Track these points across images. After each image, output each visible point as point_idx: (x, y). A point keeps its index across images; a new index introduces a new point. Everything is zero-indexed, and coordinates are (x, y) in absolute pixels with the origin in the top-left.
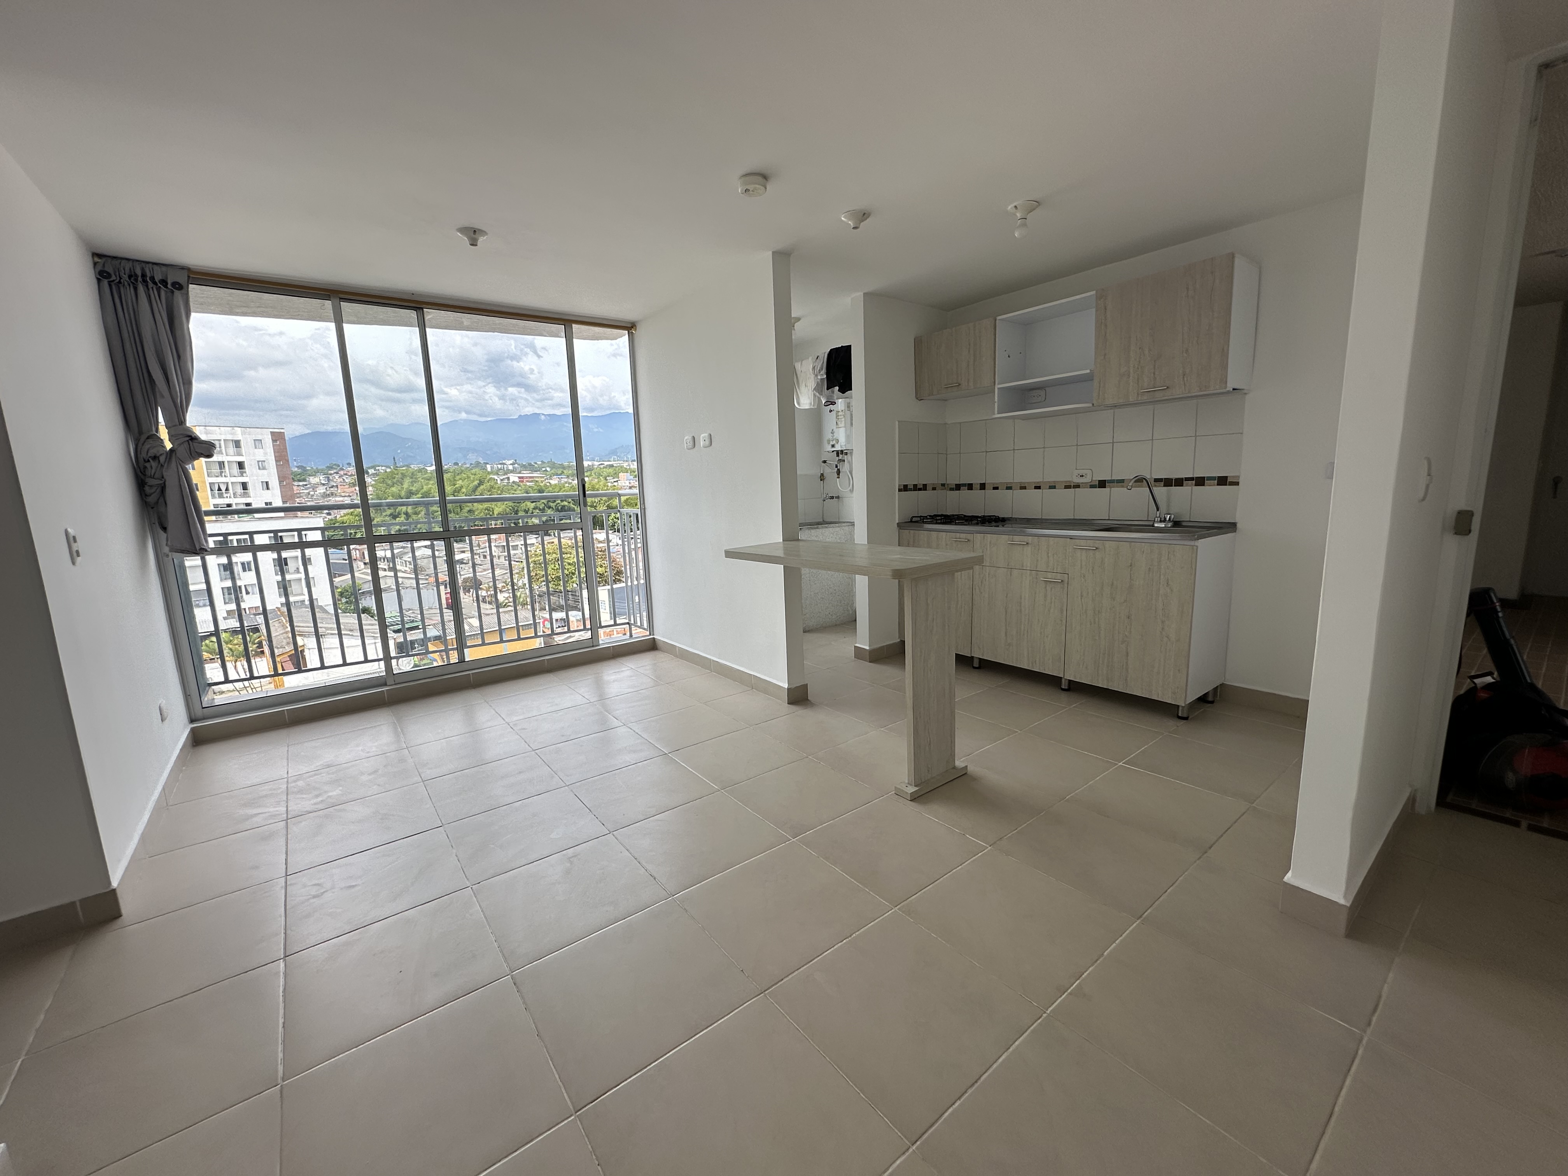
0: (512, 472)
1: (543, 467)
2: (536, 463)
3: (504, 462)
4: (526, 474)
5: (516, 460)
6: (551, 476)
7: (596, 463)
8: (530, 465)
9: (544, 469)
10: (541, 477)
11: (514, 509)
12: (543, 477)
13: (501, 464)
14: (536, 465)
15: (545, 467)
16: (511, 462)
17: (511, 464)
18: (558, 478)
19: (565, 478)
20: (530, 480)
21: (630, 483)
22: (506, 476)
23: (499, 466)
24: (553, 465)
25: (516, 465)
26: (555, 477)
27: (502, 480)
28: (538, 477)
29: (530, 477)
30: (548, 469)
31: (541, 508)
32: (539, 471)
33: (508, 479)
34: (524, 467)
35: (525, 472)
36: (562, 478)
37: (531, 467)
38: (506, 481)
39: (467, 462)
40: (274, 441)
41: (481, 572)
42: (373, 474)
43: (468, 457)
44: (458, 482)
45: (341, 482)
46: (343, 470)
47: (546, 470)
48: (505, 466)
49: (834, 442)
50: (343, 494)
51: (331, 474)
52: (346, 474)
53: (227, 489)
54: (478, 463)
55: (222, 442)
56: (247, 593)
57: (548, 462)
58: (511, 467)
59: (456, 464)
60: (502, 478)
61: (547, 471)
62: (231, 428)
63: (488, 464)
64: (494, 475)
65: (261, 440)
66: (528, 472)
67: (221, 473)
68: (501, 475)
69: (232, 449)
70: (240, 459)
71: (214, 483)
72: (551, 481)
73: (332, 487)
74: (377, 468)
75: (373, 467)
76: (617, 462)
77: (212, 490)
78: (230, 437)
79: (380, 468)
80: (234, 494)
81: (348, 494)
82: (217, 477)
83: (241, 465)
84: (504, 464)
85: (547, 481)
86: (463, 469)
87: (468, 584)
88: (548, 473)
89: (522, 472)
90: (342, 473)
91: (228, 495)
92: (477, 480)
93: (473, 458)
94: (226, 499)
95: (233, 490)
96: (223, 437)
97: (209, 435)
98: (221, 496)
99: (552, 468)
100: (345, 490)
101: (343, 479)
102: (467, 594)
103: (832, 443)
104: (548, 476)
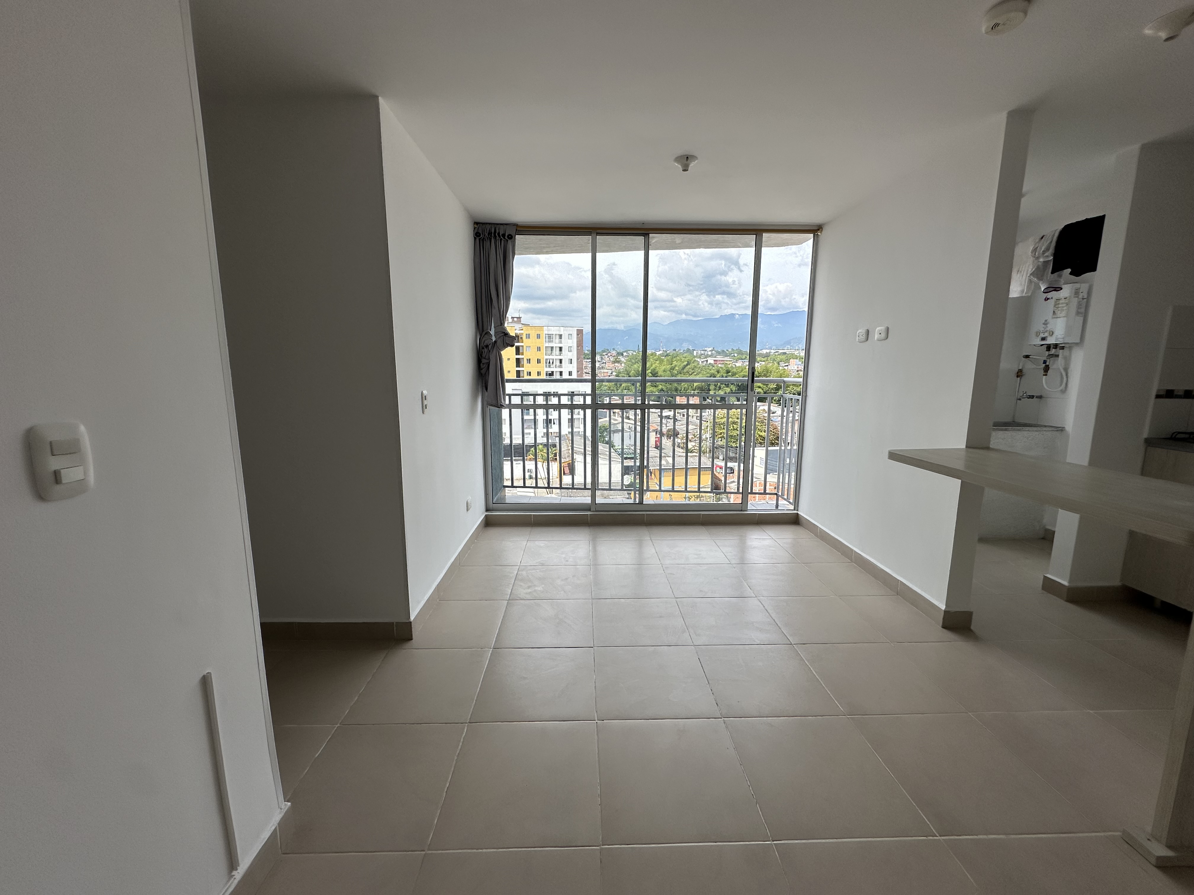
2: (728, 350)
3: (706, 349)
4: (719, 358)
5: (714, 348)
6: (737, 360)
7: (773, 351)
8: (723, 351)
9: (732, 355)
10: (729, 361)
12: (731, 361)
13: (703, 350)
14: (727, 352)
15: (734, 353)
16: (710, 349)
17: (710, 351)
18: (742, 362)
20: (722, 362)
22: (706, 359)
23: (702, 352)
24: (740, 353)
25: (714, 352)
26: (740, 361)
27: (702, 362)
28: (727, 361)
29: (722, 361)
30: (736, 355)
32: (729, 356)
33: (707, 361)
34: (719, 353)
36: (745, 362)
37: (723, 353)
39: (681, 349)
40: (578, 335)
41: (680, 426)
42: (625, 356)
44: (673, 363)
45: (608, 360)
46: (610, 353)
48: (706, 352)
49: (1046, 335)
50: (608, 368)
51: (603, 355)
52: (611, 355)
53: (553, 363)
54: (688, 350)
55: (554, 336)
56: (554, 424)
57: (737, 350)
58: (710, 353)
59: (675, 350)
60: (702, 361)
61: (735, 356)
62: (559, 327)
63: (695, 350)
64: (698, 358)
65: (571, 334)
66: (721, 357)
67: (551, 353)
68: (703, 359)
69: (558, 340)
70: (561, 345)
71: (547, 359)
72: (736, 364)
73: (603, 363)
74: (628, 352)
75: (626, 351)
76: (789, 351)
77: (546, 363)
78: (558, 333)
79: (630, 352)
80: (556, 366)
81: (610, 368)
82: (550, 355)
83: (561, 349)
84: (706, 350)
85: (733, 364)
86: (678, 353)
87: (670, 433)
88: (735, 358)
89: (717, 357)
90: (609, 354)
91: (553, 366)
92: (686, 361)
93: (685, 346)
94: (551, 368)
95: (555, 363)
96: (554, 333)
97: (549, 332)
98: (550, 367)
99: (738, 354)
100: (609, 365)
101: (610, 359)
102: (669, 439)
103: (1042, 335)
104: (735, 360)
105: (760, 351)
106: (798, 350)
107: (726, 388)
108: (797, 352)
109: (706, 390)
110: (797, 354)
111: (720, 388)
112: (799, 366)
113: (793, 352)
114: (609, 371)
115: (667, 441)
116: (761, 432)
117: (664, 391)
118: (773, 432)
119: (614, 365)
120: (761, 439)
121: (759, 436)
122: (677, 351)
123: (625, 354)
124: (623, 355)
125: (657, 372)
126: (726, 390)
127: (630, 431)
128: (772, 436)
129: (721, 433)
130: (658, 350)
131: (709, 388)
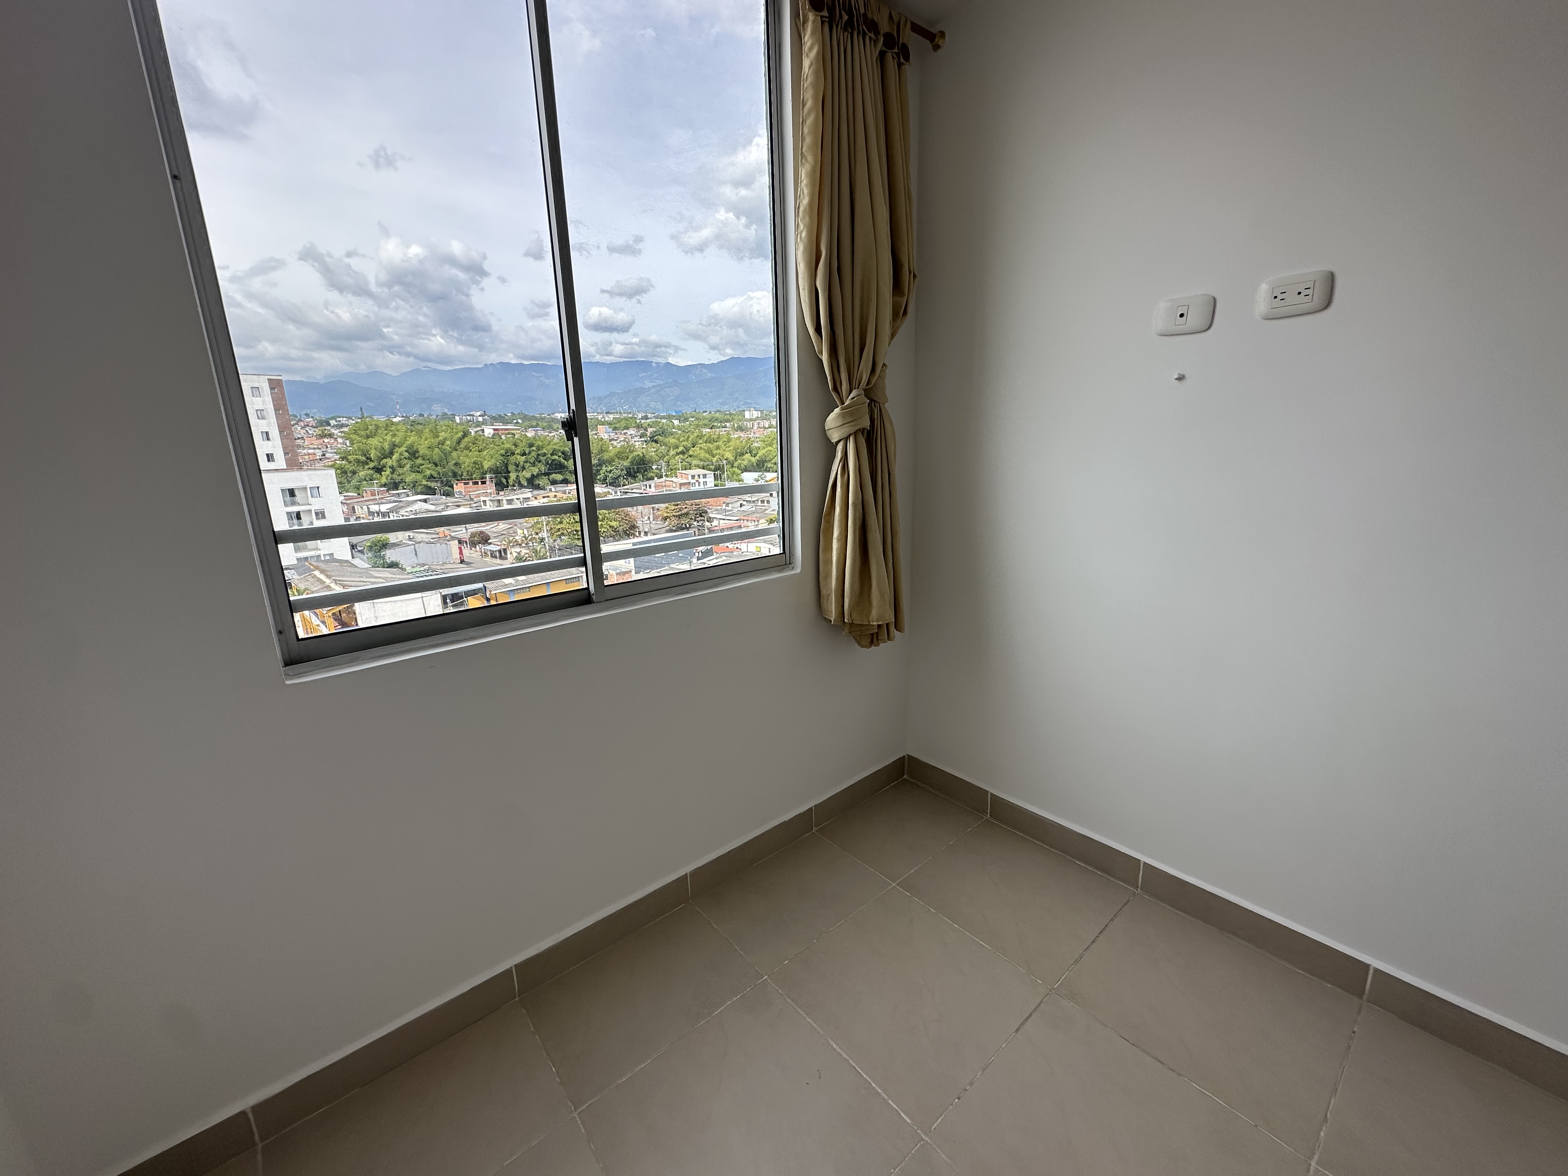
0: (484, 423)
1: (515, 420)
2: (506, 415)
3: (472, 413)
4: (499, 426)
5: (485, 412)
6: (525, 428)
8: (500, 416)
9: (515, 421)
10: (516, 429)
11: (504, 462)
12: (519, 429)
13: (469, 415)
14: (506, 417)
15: (517, 419)
16: (479, 413)
17: (480, 416)
18: (534, 430)
19: (540, 430)
20: (506, 432)
21: (609, 436)
22: (479, 429)
23: (469, 418)
24: (525, 418)
25: (486, 417)
26: (531, 429)
28: (512, 429)
29: (506, 429)
30: (520, 421)
31: (531, 461)
32: (511, 423)
33: (483, 431)
34: (495, 419)
35: (497, 424)
36: (537, 430)
37: (501, 419)
38: (481, 433)
39: (433, 412)
40: (272, 388)
43: (432, 408)
45: (305, 434)
46: (302, 421)
47: (517, 423)
48: (474, 418)
50: (311, 446)
52: (308, 425)
54: (445, 414)
57: (519, 414)
58: (481, 419)
59: (422, 414)
60: (476, 430)
61: (519, 423)
63: (455, 414)
65: (258, 388)
66: (501, 424)
68: (474, 427)
72: (527, 434)
74: (338, 419)
75: (334, 418)
76: (591, 414)
79: (341, 419)
81: (315, 447)
84: (473, 415)
85: (523, 434)
86: (431, 420)
88: (521, 425)
89: (494, 424)
90: (302, 424)
93: (438, 409)
99: (523, 420)
100: (312, 442)
101: (306, 430)
104: (523, 429)
105: (552, 415)
106: (601, 413)
107: (532, 468)
108: (602, 416)
109: (502, 472)
110: (601, 418)
111: (524, 468)
112: (611, 434)
113: (596, 416)
114: (317, 451)
115: (472, 552)
116: (611, 521)
117: (435, 478)
118: (626, 520)
119: (322, 440)
120: (612, 531)
121: (610, 527)
122: (425, 416)
123: (333, 422)
124: (329, 424)
125: (417, 448)
126: (533, 471)
127: (414, 543)
128: (625, 526)
129: (559, 529)
130: (393, 416)
131: (507, 470)
